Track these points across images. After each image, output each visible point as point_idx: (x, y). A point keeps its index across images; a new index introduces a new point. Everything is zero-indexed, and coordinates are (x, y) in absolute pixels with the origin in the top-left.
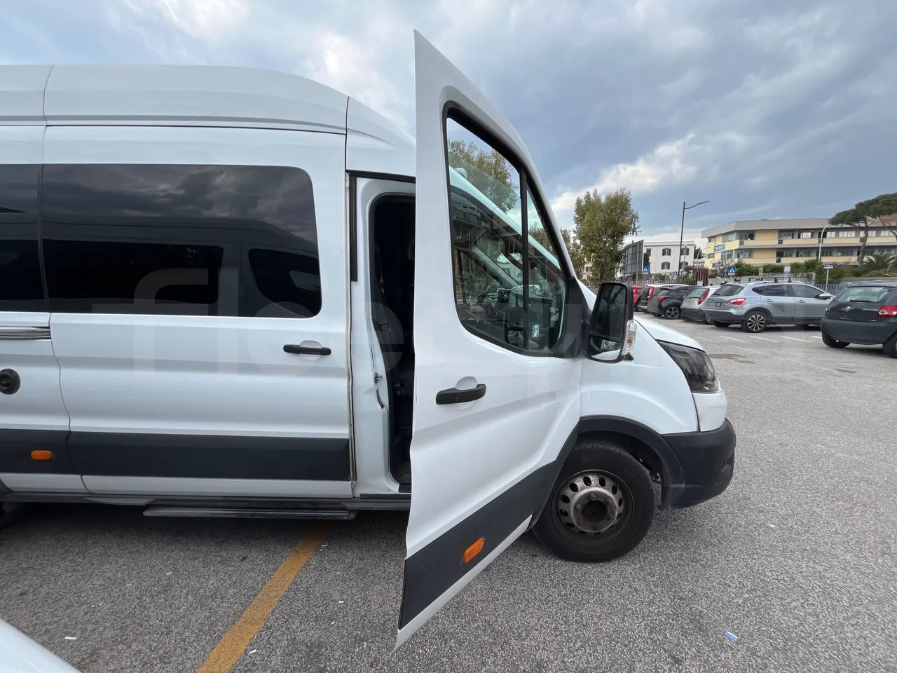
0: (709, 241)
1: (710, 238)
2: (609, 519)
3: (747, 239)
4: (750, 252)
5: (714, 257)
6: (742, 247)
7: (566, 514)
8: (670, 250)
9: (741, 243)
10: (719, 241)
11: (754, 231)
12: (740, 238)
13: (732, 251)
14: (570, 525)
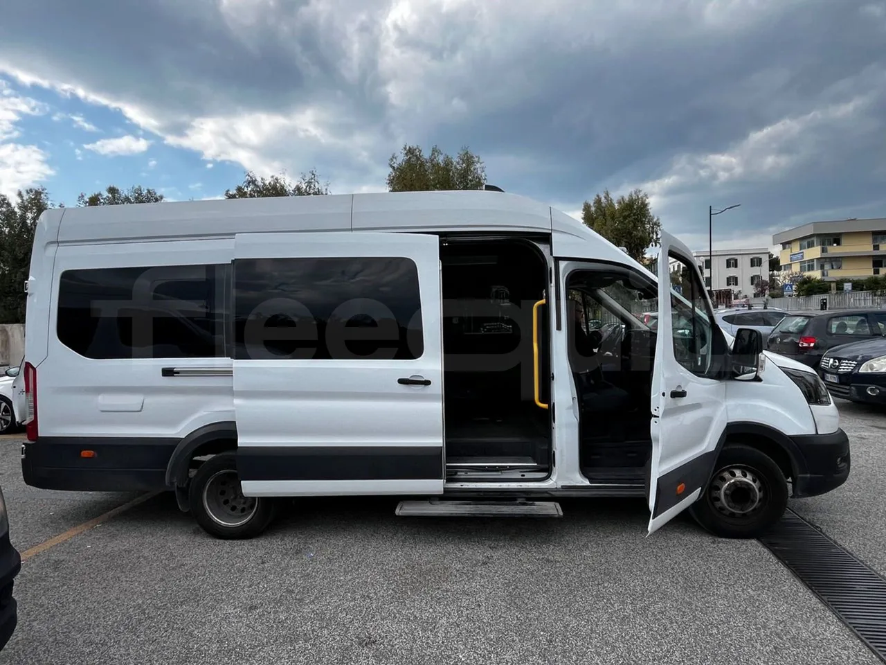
0: (784, 248)
1: (785, 245)
2: (753, 502)
3: (831, 244)
4: (836, 261)
5: (791, 268)
6: (825, 255)
7: (718, 499)
8: (736, 260)
9: (823, 250)
10: (796, 248)
11: (840, 234)
12: (823, 244)
13: (813, 260)
14: (722, 509)
